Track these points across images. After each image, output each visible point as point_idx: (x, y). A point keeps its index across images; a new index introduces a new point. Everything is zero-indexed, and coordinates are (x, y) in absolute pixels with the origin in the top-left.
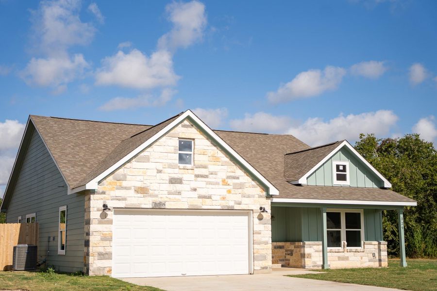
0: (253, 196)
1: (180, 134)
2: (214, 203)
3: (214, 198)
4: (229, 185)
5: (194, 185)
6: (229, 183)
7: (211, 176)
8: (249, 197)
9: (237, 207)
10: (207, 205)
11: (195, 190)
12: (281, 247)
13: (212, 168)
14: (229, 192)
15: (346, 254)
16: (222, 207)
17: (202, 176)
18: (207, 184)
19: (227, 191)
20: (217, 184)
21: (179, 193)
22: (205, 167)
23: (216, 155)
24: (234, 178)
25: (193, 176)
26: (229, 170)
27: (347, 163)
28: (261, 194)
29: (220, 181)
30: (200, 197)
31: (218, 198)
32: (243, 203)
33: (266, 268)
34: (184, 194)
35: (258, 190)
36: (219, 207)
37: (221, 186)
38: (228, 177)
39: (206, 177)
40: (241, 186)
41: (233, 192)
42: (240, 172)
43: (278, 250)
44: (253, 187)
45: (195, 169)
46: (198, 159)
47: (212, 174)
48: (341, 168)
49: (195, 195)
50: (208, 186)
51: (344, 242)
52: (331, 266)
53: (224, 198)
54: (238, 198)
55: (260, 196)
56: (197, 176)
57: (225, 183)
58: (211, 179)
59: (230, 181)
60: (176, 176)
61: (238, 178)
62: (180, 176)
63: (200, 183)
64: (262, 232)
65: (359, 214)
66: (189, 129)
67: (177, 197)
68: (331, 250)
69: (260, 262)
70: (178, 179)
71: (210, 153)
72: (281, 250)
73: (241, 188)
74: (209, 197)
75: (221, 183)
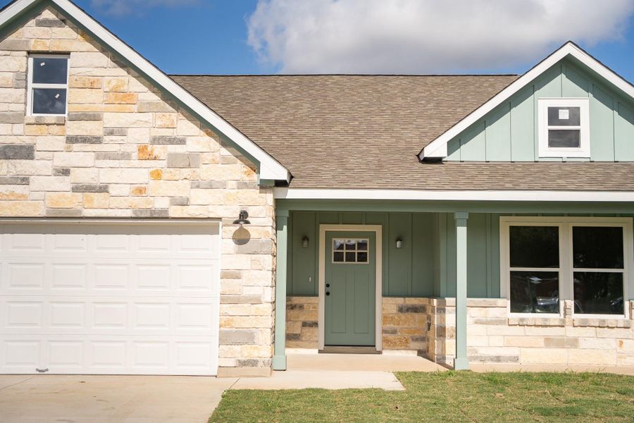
0: (223, 185)
1: (32, 42)
2: (115, 202)
3: (113, 190)
4: (155, 159)
5: (62, 160)
6: (156, 153)
7: (107, 138)
8: (210, 186)
9: (175, 212)
10: (94, 207)
11: (65, 172)
12: (415, 309)
13: (112, 119)
14: (157, 175)
15: (570, 332)
16: (134, 212)
17: (85, 140)
18: (97, 158)
19: (152, 174)
20: (126, 156)
21: (25, 181)
22: (95, 117)
23: (125, 88)
24: (172, 141)
25: (63, 138)
26: (159, 123)
27: (585, 102)
28: (247, 179)
29: (133, 149)
30: (76, 189)
31: (126, 190)
32: (192, 201)
33: (253, 363)
34: (36, 183)
35: (239, 169)
36: (129, 213)
37: (136, 163)
38: (156, 140)
39: (96, 140)
40: (191, 161)
41: (165, 176)
42: (186, 127)
43: (409, 315)
44: (225, 161)
45: (68, 123)
46: (76, 98)
47: (111, 133)
48: (564, 115)
49: (65, 183)
50: (100, 163)
51: (567, 300)
52: (522, 360)
53: (140, 191)
54: (181, 189)
55: (243, 185)
56: (72, 140)
57: (144, 153)
58: (110, 145)
59: (158, 150)
60: (17, 141)
61: (182, 142)
62: (26, 140)
63: (80, 156)
64: (245, 274)
65: (620, 230)
66: (56, 29)
67: (19, 189)
68: (522, 320)
69: (237, 348)
70: (22, 147)
71: (109, 82)
72: (417, 316)
73: (189, 166)
74: (103, 189)
75: (135, 155)
